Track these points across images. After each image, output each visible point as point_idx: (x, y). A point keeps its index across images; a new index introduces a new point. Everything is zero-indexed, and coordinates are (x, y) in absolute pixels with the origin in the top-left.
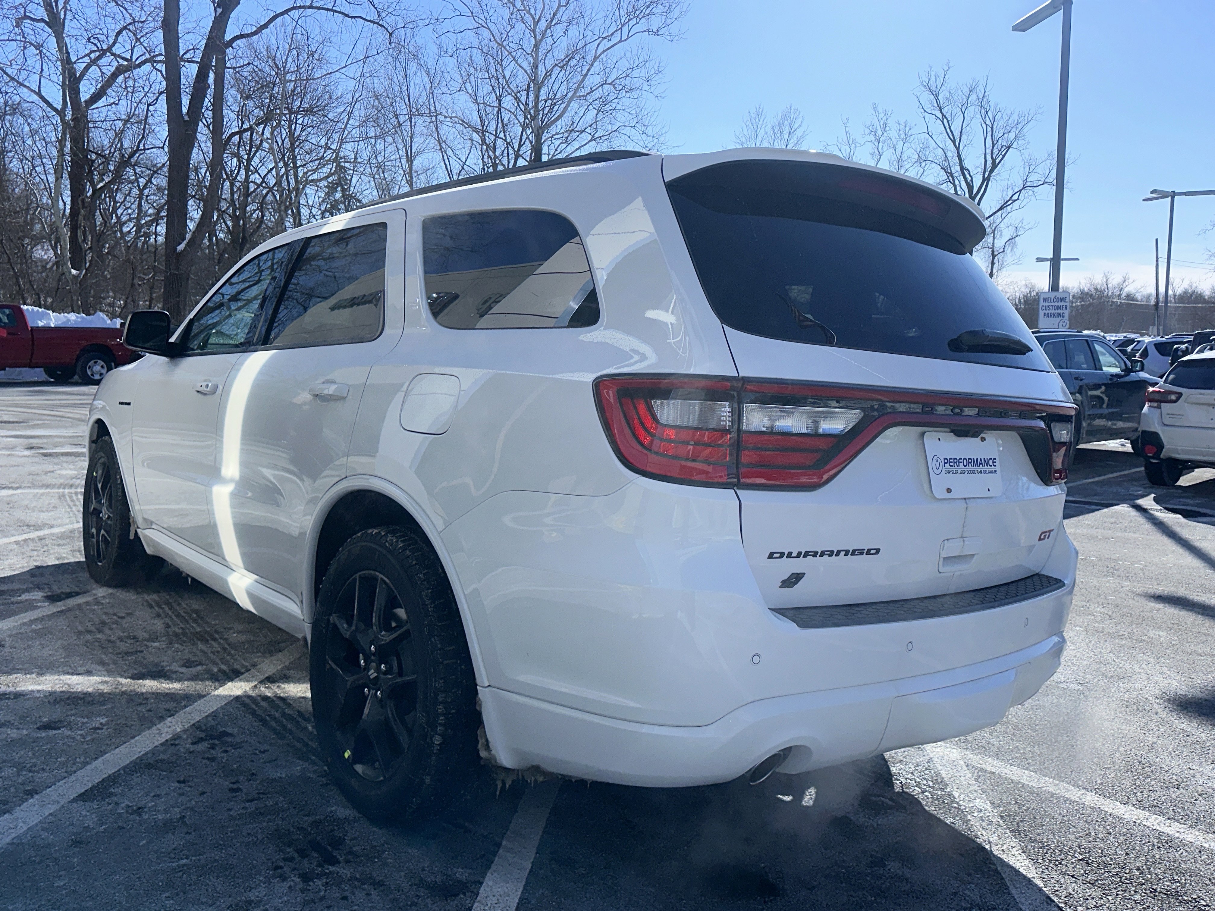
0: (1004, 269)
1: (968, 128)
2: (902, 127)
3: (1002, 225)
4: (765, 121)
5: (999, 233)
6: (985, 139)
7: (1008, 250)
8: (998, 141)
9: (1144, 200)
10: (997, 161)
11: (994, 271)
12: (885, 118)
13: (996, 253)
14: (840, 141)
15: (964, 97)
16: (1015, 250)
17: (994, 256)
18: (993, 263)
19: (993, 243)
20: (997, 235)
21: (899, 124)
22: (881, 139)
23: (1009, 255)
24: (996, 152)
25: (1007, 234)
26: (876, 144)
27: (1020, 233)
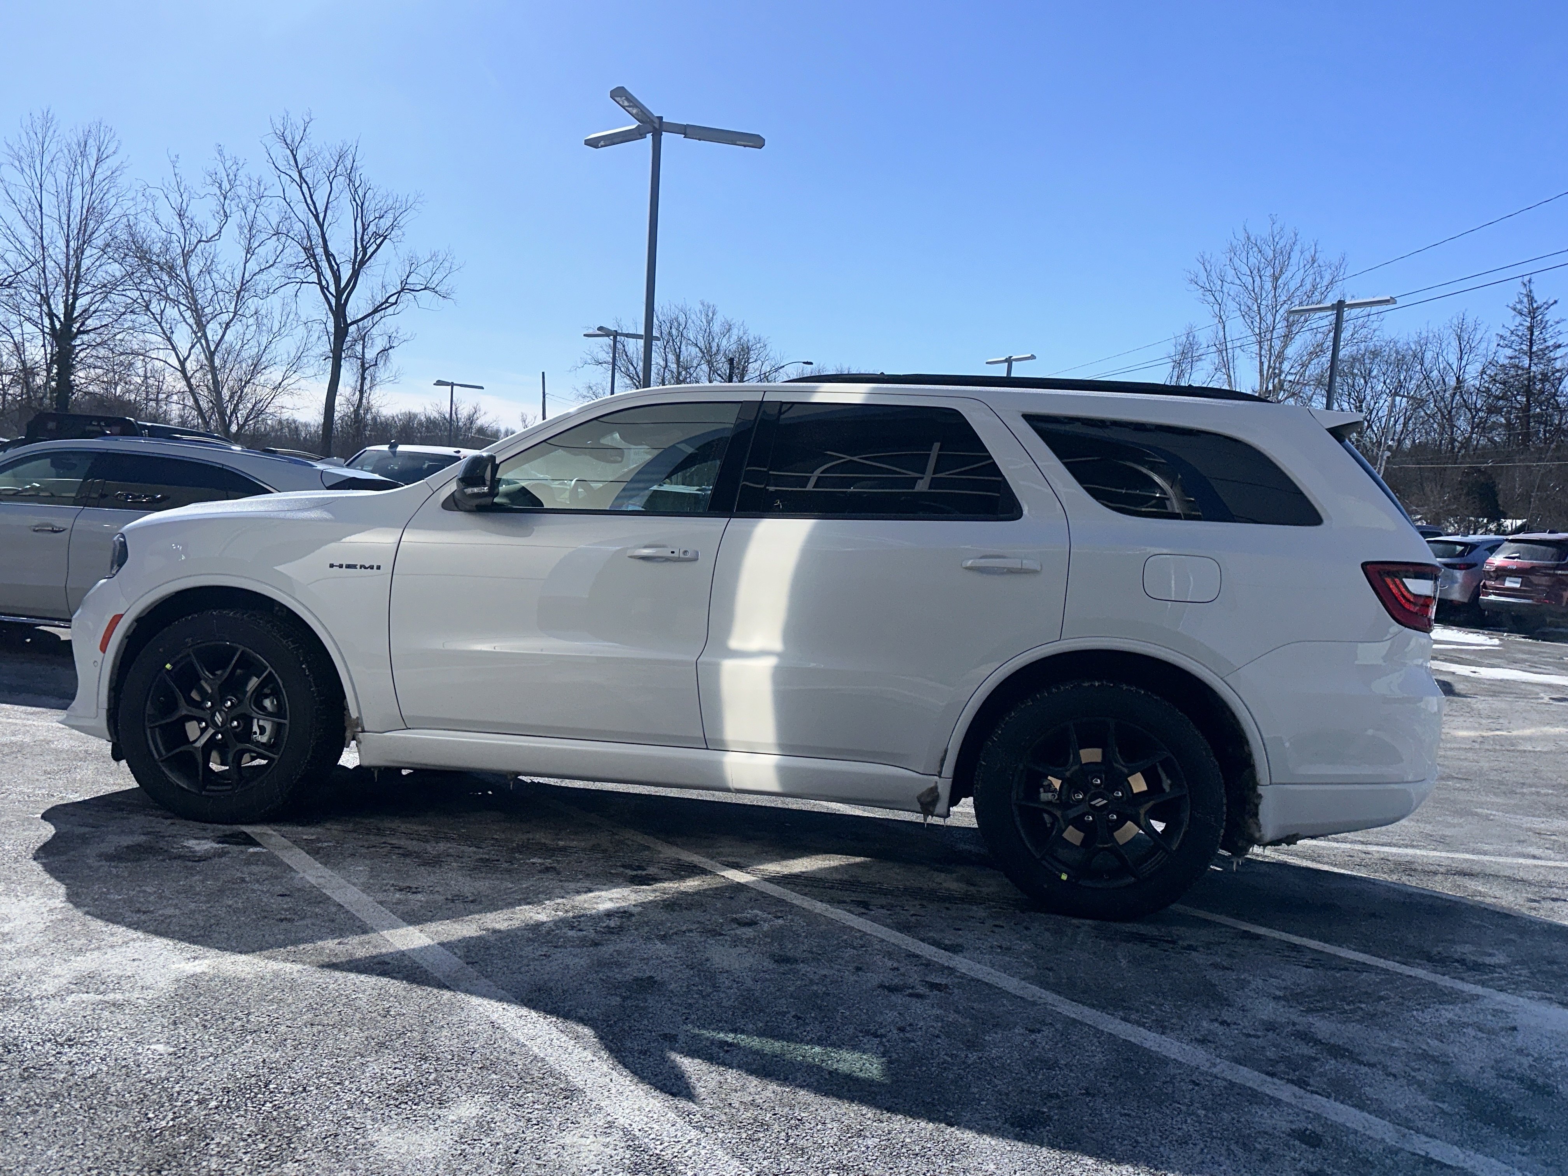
0: (378, 387)
1: (335, 203)
2: (253, 184)
3: (373, 331)
4: (57, 134)
5: (370, 342)
6: (355, 221)
7: (381, 363)
8: (369, 225)
9: (585, 335)
10: (370, 251)
11: (365, 388)
12: (234, 168)
13: (367, 365)
14: (167, 185)
15: (332, 162)
16: (388, 364)
17: (364, 370)
18: (363, 379)
19: (363, 352)
20: (369, 343)
21: (250, 179)
22: (228, 195)
23: (382, 370)
24: (366, 238)
25: (380, 343)
26: (222, 199)
27: (394, 345)
